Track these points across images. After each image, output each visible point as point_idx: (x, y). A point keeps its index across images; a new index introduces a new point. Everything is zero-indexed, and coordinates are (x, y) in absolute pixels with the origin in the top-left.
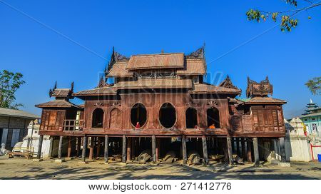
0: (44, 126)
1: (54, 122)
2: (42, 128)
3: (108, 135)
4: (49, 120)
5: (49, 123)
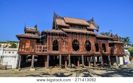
0: (22, 48)
1: (29, 46)
2: (20, 50)
3: (61, 54)
4: (25, 45)
5: (25, 47)
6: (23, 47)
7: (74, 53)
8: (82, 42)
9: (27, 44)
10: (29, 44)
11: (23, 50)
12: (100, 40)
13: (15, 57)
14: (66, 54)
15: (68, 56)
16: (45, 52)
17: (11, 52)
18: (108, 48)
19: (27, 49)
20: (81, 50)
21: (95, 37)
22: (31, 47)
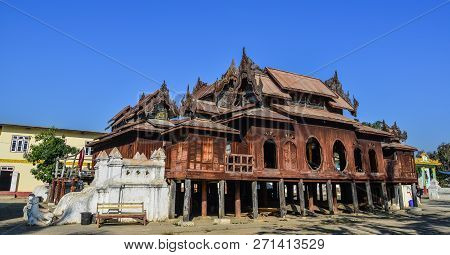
0: (195, 163)
1: (210, 157)
2: (192, 166)
3: (284, 179)
4: (202, 153)
5: (202, 157)
6: (198, 159)
7: (312, 174)
8: (327, 145)
9: (206, 149)
10: (211, 149)
11: (198, 165)
12: (364, 141)
13: (159, 187)
14: (294, 176)
15: (297, 184)
16: (248, 173)
17: (141, 170)
18: (382, 162)
19: (208, 165)
20: (325, 167)
21: (353, 133)
22: (216, 159)
